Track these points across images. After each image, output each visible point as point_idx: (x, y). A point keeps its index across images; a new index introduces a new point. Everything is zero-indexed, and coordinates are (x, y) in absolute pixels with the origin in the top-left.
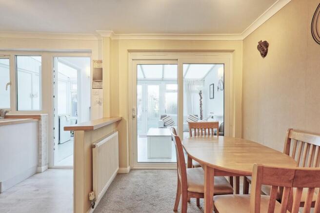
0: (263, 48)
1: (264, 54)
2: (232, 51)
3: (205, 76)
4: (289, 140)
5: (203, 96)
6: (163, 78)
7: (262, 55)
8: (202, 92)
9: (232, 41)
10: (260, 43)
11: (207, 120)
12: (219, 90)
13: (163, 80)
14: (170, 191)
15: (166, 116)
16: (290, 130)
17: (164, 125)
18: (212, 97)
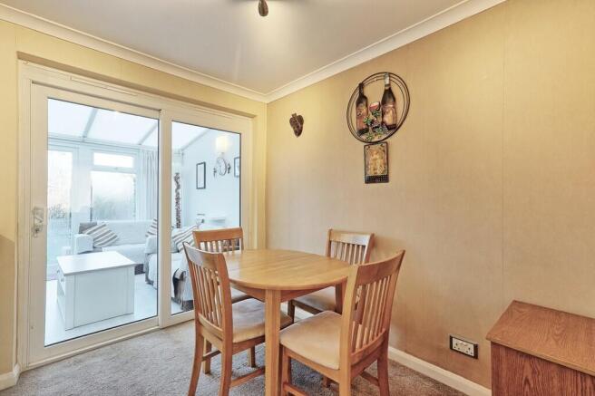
0: (297, 123)
1: (298, 132)
2: (252, 117)
3: (187, 147)
4: (330, 242)
5: (180, 183)
6: (84, 137)
7: (296, 132)
8: (180, 175)
9: (253, 100)
10: (294, 116)
11: (198, 227)
12: (217, 173)
13: (84, 140)
14: (163, 372)
15: (95, 224)
16: (330, 232)
17: (94, 247)
18: (201, 185)
